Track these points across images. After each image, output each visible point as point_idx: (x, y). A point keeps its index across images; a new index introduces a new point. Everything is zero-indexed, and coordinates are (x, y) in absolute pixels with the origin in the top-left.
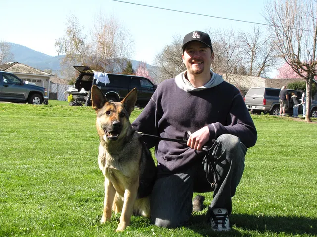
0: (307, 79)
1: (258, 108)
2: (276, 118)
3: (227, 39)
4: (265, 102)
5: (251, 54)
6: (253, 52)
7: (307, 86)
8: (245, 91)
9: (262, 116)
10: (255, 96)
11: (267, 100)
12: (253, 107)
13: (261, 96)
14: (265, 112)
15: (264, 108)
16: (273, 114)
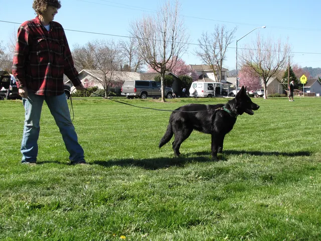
0: (161, 73)
1: (131, 94)
2: (142, 100)
3: (109, 47)
4: (136, 90)
5: (129, 56)
6: (130, 54)
7: (162, 78)
8: (122, 83)
9: (134, 99)
10: (129, 86)
11: (137, 89)
12: (128, 94)
13: (133, 86)
14: (136, 97)
15: (135, 94)
16: (141, 98)
